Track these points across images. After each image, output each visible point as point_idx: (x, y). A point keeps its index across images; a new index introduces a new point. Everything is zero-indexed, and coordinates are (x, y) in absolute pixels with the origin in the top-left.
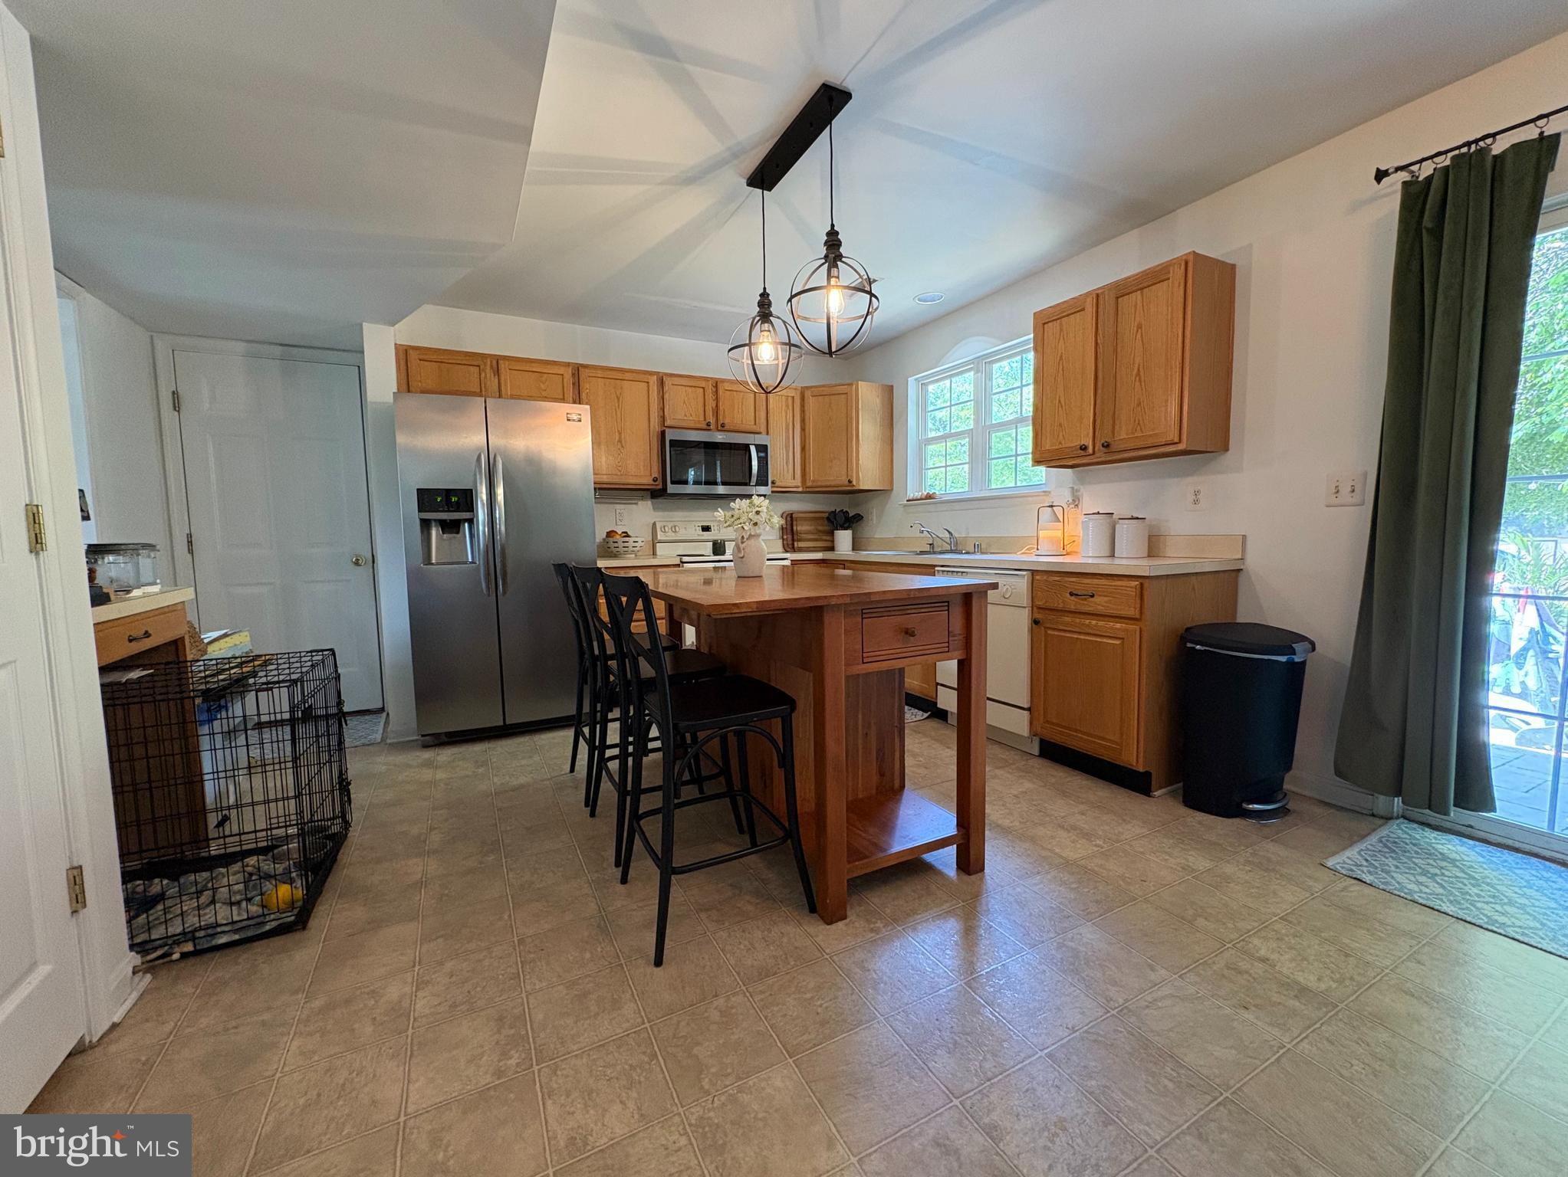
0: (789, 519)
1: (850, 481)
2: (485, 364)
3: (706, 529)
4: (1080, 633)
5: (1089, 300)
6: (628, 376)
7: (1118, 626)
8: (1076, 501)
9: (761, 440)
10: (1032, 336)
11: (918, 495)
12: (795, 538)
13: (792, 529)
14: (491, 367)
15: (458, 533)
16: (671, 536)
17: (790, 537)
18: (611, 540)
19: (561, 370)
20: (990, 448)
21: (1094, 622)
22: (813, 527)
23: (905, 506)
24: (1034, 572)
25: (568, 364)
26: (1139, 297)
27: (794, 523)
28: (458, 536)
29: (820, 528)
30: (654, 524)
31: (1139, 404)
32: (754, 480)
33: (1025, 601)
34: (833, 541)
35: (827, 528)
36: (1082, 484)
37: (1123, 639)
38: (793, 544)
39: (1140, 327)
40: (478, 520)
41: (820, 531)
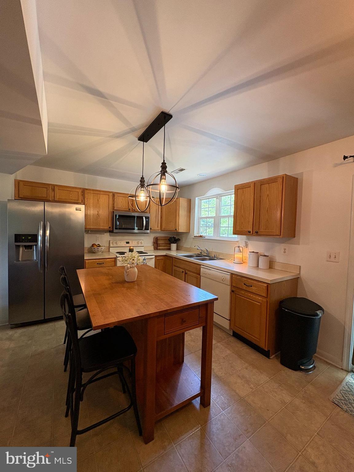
0: (156, 239)
1: (176, 229)
2: (49, 188)
3: (128, 243)
4: (247, 298)
5: (252, 184)
6: (102, 193)
7: (260, 298)
8: (247, 246)
9: (147, 215)
10: (234, 190)
11: (197, 235)
12: (158, 245)
13: (157, 242)
14: (52, 188)
15: (31, 249)
16: (115, 245)
17: (156, 245)
18: (93, 248)
19: (78, 190)
20: (220, 223)
21: (252, 295)
22: (164, 242)
23: (193, 238)
24: (232, 274)
25: (80, 188)
26: (268, 186)
27: (158, 240)
28: (32, 250)
29: (166, 242)
30: (110, 241)
31: (267, 220)
32: (144, 228)
33: (229, 283)
34: (170, 247)
35: (169, 242)
36: (249, 240)
37: (261, 303)
38: (157, 247)
39: (268, 195)
40: (38, 245)
41: (166, 243)
